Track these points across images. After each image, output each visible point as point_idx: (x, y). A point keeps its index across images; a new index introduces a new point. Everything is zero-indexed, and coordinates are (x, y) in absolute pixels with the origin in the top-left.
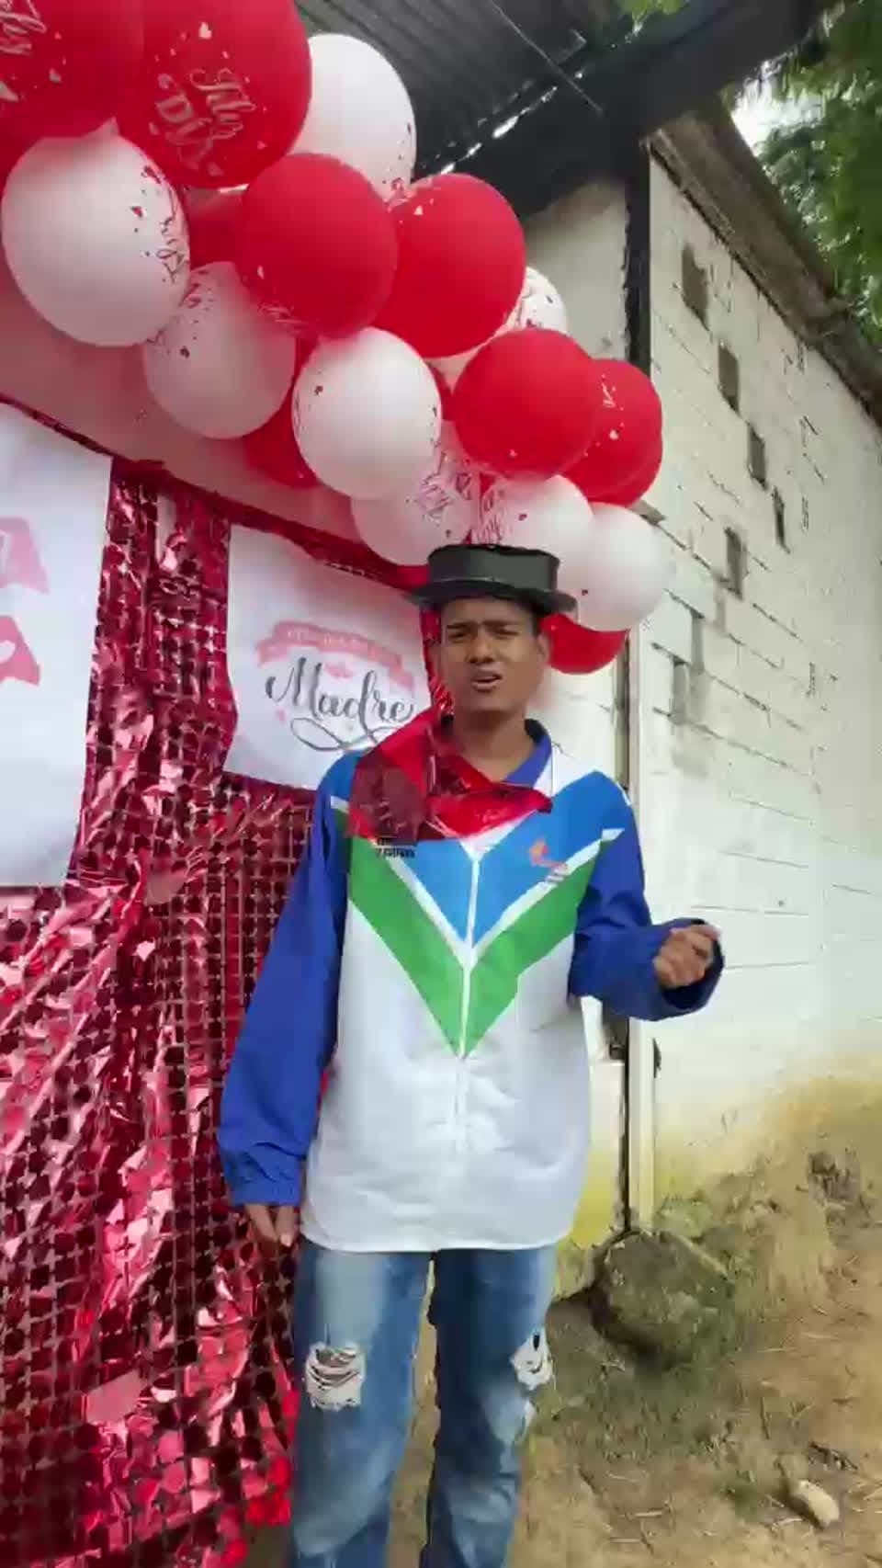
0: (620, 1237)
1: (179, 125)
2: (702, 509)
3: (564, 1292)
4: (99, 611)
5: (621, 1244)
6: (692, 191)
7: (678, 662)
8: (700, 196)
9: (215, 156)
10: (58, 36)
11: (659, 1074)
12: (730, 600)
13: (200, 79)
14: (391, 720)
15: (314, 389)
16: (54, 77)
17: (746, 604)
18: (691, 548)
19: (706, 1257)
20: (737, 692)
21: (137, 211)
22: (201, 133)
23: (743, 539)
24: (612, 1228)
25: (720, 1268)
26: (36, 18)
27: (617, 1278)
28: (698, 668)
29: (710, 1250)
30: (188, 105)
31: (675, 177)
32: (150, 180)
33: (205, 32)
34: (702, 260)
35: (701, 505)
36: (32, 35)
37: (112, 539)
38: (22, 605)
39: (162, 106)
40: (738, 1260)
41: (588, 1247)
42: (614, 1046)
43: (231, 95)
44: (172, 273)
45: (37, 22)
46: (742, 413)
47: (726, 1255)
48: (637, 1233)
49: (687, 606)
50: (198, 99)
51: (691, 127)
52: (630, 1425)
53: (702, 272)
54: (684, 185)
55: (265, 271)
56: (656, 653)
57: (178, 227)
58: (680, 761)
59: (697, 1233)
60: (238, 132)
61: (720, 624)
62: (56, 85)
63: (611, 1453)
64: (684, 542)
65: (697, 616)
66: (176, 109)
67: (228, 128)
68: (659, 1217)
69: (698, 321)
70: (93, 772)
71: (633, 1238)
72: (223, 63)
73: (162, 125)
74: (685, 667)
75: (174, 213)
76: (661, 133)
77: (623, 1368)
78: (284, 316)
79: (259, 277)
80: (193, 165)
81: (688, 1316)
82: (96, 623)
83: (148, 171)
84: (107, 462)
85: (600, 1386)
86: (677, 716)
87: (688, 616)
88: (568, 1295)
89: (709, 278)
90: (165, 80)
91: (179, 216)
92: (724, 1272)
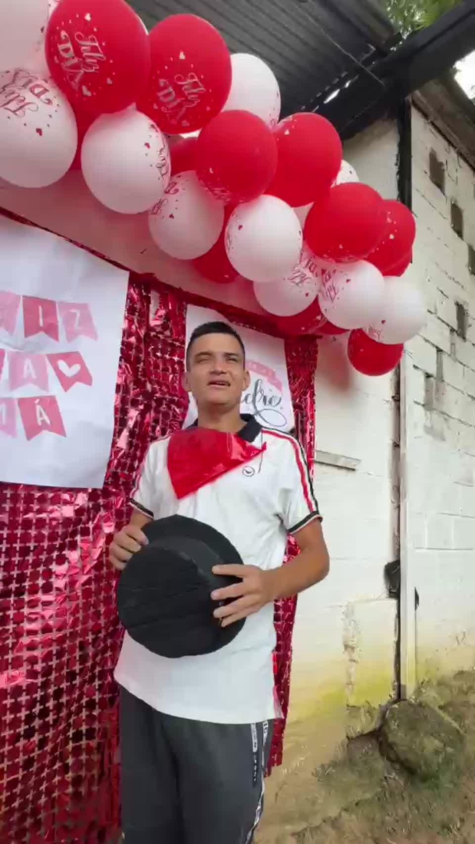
0: (395, 702)
1: (169, 103)
2: (442, 292)
3: (362, 731)
4: (122, 349)
5: (396, 706)
6: (436, 123)
7: (428, 376)
8: (439, 123)
9: (184, 117)
10: (111, 62)
11: (418, 608)
12: (458, 340)
13: (179, 79)
14: (269, 405)
15: (238, 226)
16: (109, 81)
17: (468, 344)
18: (436, 313)
19: (447, 718)
20: (462, 392)
21: (147, 145)
22: (180, 105)
23: (465, 307)
24: (390, 696)
25: (455, 725)
26: (101, 54)
27: (394, 725)
28: (440, 378)
29: (450, 714)
30: (174, 93)
31: (425, 116)
32: (154, 130)
33: (182, 56)
34: (441, 158)
35: (441, 289)
36: (99, 62)
37: (128, 313)
38: (83, 345)
39: (160, 94)
40: (467, 722)
41: (377, 707)
42: (393, 591)
43: (195, 85)
44: (162, 175)
45: (101, 56)
46: (464, 239)
47: (459, 718)
48: (405, 700)
49: (433, 345)
50: (178, 89)
51: (434, 87)
52: (401, 812)
53: (441, 164)
54: (431, 118)
55: (213, 170)
56: (416, 371)
57: (166, 153)
58: (429, 430)
59: (442, 703)
60: (198, 103)
61: (453, 354)
62: (110, 85)
63: (390, 829)
64: (433, 311)
65: (439, 350)
66: (167, 96)
67: (192, 102)
68: (418, 692)
69: (438, 190)
70: (117, 430)
71: (402, 702)
72: (190, 70)
73: (160, 104)
74: (432, 379)
75: (164, 146)
76: (417, 93)
77: (396, 779)
78: (223, 191)
79: (210, 173)
80: (173, 122)
81: (437, 752)
82: (120, 355)
83: (152, 126)
84: (127, 274)
85: (383, 787)
86: (428, 405)
87: (435, 350)
88: (366, 732)
89: (445, 167)
90: (162, 82)
91: (167, 146)
92: (458, 728)
